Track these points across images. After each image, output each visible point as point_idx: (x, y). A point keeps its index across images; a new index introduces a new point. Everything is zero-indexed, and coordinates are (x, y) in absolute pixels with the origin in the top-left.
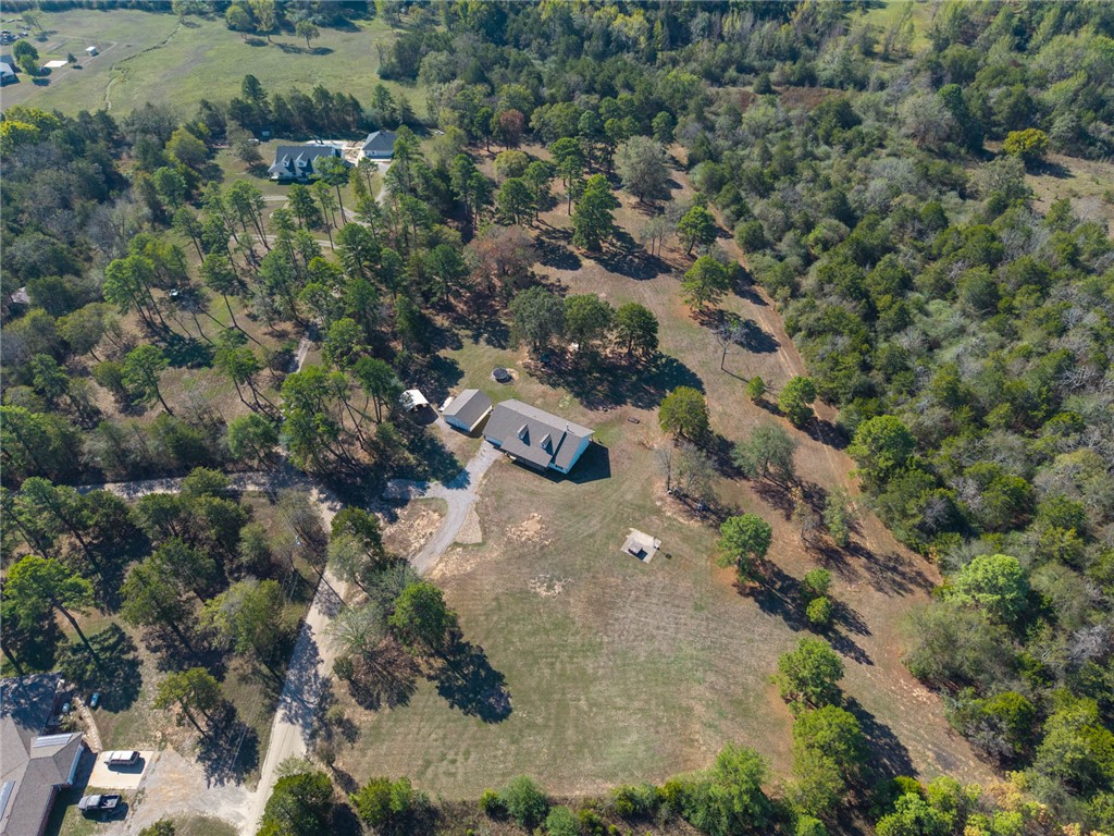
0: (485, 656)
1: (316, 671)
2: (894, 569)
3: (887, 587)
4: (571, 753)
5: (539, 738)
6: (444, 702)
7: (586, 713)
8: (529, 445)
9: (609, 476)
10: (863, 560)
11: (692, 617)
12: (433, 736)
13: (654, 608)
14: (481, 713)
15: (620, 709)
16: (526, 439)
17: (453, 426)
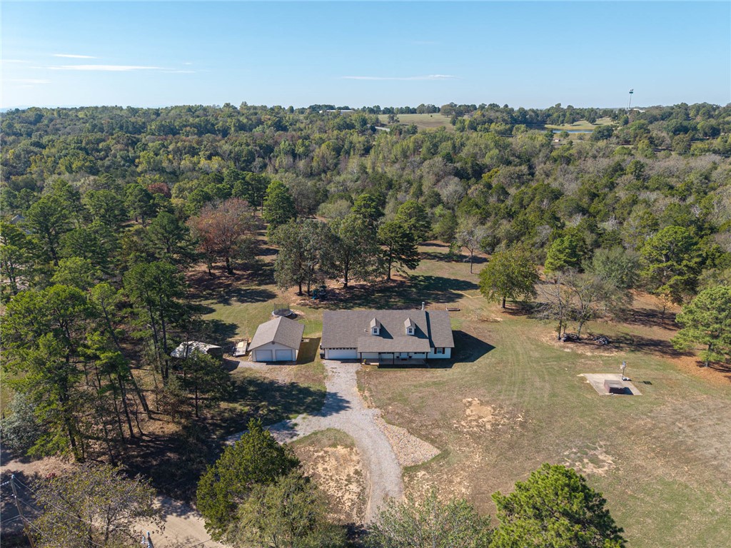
8: (390, 337)
16: (385, 334)
17: (268, 363)
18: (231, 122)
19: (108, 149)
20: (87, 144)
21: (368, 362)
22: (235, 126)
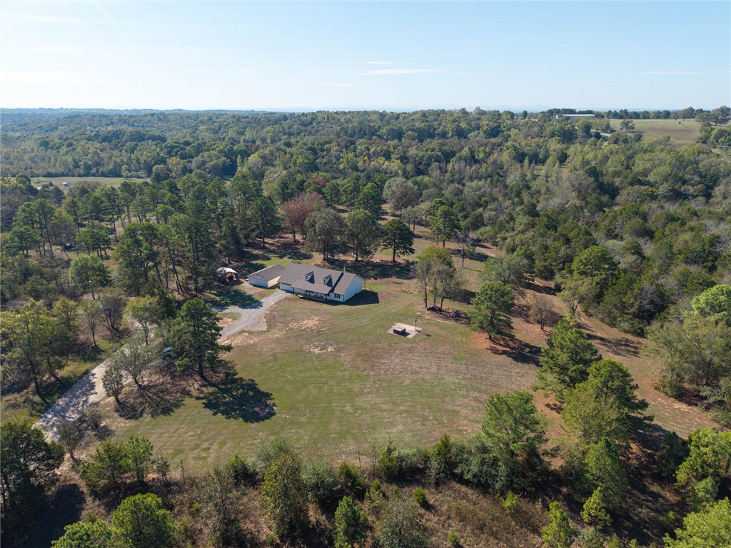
0: (255, 384)
1: (87, 399)
2: (626, 345)
3: (624, 353)
4: (333, 439)
5: (300, 430)
6: (209, 412)
7: (351, 414)
8: (313, 283)
9: (378, 302)
10: (597, 341)
11: (452, 363)
12: (190, 433)
13: (417, 358)
14: (242, 417)
15: (385, 411)
16: (312, 280)
17: (254, 286)
18: (450, 128)
19: (328, 150)
20: (318, 145)
21: (297, 294)
22: (453, 131)
